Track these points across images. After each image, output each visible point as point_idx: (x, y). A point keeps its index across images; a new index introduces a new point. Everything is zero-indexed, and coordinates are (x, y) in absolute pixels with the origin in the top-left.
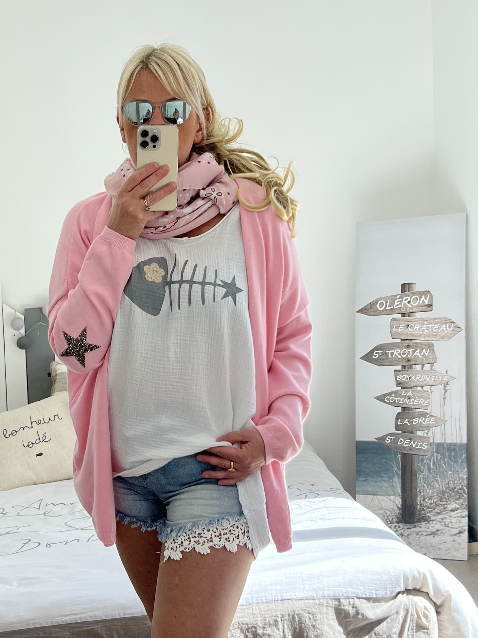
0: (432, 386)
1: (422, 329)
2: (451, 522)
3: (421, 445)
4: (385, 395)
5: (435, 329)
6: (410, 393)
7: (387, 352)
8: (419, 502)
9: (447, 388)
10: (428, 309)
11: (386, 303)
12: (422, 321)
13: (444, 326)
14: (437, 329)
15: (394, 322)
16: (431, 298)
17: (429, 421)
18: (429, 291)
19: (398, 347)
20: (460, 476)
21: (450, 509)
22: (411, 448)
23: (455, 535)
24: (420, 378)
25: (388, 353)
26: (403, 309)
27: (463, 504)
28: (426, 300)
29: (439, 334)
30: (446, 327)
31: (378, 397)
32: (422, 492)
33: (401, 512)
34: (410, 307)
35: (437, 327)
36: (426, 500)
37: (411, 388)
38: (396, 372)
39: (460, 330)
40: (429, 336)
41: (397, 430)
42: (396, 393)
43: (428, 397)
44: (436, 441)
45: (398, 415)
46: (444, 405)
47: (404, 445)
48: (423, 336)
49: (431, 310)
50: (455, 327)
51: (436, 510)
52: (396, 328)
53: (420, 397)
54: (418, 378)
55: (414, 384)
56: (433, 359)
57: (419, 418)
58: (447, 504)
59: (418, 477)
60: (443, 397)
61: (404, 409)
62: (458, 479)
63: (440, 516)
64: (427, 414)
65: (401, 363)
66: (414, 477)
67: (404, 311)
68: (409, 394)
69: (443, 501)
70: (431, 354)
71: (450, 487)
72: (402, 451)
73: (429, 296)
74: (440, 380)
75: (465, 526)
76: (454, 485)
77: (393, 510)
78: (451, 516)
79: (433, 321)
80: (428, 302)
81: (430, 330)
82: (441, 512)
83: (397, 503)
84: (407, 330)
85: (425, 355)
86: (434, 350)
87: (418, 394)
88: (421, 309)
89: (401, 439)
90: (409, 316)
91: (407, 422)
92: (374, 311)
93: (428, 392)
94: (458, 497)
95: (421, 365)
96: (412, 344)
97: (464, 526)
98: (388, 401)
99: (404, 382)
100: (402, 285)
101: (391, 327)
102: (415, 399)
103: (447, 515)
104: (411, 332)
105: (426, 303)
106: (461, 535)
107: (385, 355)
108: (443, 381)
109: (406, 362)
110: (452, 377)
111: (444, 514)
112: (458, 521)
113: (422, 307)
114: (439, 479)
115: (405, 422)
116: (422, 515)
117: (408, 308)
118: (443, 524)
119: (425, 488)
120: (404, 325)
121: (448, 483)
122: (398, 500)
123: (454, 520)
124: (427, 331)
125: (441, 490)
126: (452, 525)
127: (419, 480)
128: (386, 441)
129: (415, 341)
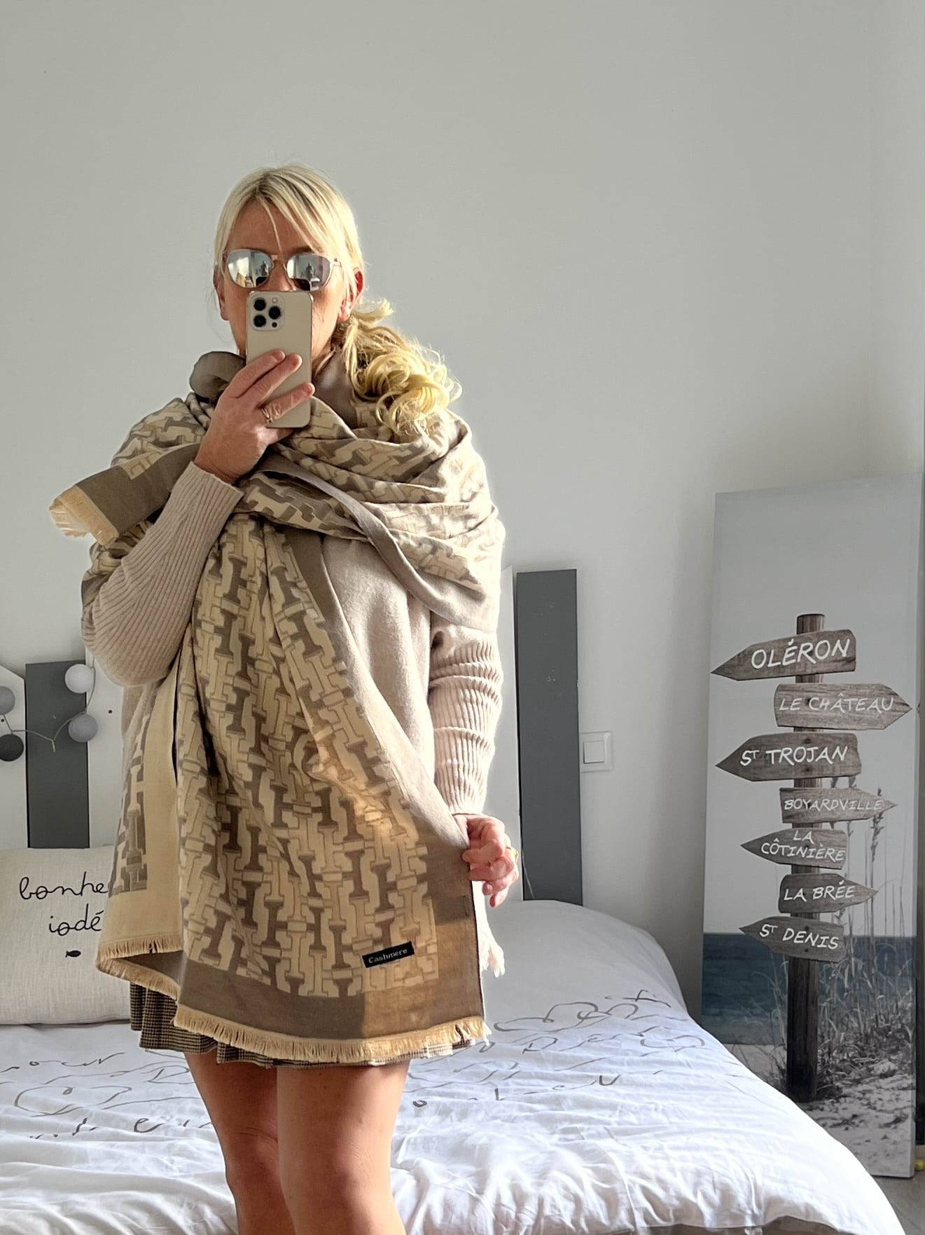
0: (850, 821)
1: (835, 706)
2: (880, 1099)
3: (827, 942)
4: (762, 840)
5: (859, 707)
6: (809, 837)
7: (768, 752)
8: (819, 1057)
9: (880, 825)
10: (847, 667)
11: (769, 654)
12: (835, 691)
13: (876, 701)
14: (862, 706)
15: (784, 693)
16: (853, 646)
17: (844, 893)
18: (849, 632)
19: (789, 744)
20: (899, 1004)
21: (879, 1072)
22: (808, 947)
23: (888, 1125)
24: (829, 805)
25: (770, 754)
26: (800, 667)
27: (905, 1063)
28: (843, 649)
29: (866, 716)
30: (880, 704)
31: (748, 843)
32: (826, 1038)
33: (785, 1079)
34: (812, 664)
35: (863, 704)
36: (834, 1054)
37: (811, 825)
38: (784, 794)
39: (906, 708)
40: (846, 722)
41: (782, 912)
42: (783, 837)
43: (843, 844)
44: (855, 933)
45: (786, 880)
46: (873, 859)
47: (795, 941)
48: (836, 720)
49: (852, 668)
50: (897, 703)
51: (853, 1075)
52: (785, 705)
53: (828, 844)
54: (825, 804)
55: (817, 818)
56: (853, 766)
57: (825, 887)
58: (873, 1063)
59: (820, 1007)
60: (870, 843)
61: (796, 868)
62: (894, 1010)
63: (860, 1088)
64: (840, 878)
65: (793, 775)
66: (811, 1008)
67: (801, 670)
68: (806, 838)
69: (866, 1057)
70: (850, 756)
71: (880, 1026)
72: (790, 955)
73: (848, 641)
74: (867, 808)
75: (908, 1107)
76: (886, 1023)
77: (771, 1074)
78: (881, 1088)
79: (855, 691)
80: (847, 652)
81: (850, 708)
82: (862, 1079)
83: (779, 1061)
84: (806, 708)
85: (840, 759)
86: (856, 750)
87: (824, 839)
88: (833, 666)
89: (789, 929)
90: (810, 681)
91: (802, 896)
92: (745, 671)
93: (842, 833)
94: (894, 1047)
95: (831, 779)
96: (814, 736)
97: (905, 1108)
98: (767, 853)
99: (798, 814)
100: (798, 618)
101: (777, 703)
102: (818, 848)
103: (872, 1084)
104: (813, 713)
105: (844, 655)
106: (900, 1125)
107: (763, 759)
108: (873, 811)
109: (803, 773)
110: (889, 803)
111: (867, 1083)
112: (894, 1097)
113: (835, 664)
114: (859, 1010)
115: (798, 896)
116: (826, 1084)
117: (810, 665)
118: (866, 1102)
119: (831, 1029)
120: (800, 699)
121: (877, 1018)
122: (780, 1053)
123: (886, 1096)
124: (844, 712)
125: (862, 1032)
126: (883, 1105)
127: (821, 1015)
128: (761, 933)
129: (821, 732)
